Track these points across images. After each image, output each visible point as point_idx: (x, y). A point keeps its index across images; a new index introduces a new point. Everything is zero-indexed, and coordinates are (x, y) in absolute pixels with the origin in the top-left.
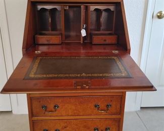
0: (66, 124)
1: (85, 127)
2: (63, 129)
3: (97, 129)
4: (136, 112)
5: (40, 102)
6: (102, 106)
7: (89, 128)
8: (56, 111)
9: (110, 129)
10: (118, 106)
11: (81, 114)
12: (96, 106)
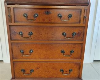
0: (38, 66)
1: (53, 68)
2: (36, 69)
3: (63, 70)
4: (90, 63)
5: (18, 47)
6: (67, 51)
7: (56, 69)
8: (31, 54)
9: (73, 70)
10: (79, 52)
11: (51, 58)
12: (62, 52)
